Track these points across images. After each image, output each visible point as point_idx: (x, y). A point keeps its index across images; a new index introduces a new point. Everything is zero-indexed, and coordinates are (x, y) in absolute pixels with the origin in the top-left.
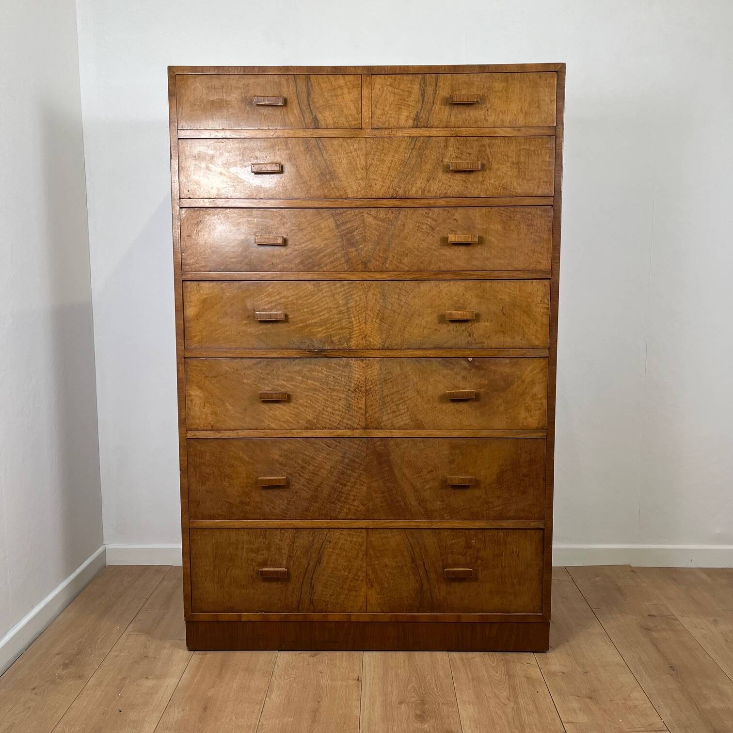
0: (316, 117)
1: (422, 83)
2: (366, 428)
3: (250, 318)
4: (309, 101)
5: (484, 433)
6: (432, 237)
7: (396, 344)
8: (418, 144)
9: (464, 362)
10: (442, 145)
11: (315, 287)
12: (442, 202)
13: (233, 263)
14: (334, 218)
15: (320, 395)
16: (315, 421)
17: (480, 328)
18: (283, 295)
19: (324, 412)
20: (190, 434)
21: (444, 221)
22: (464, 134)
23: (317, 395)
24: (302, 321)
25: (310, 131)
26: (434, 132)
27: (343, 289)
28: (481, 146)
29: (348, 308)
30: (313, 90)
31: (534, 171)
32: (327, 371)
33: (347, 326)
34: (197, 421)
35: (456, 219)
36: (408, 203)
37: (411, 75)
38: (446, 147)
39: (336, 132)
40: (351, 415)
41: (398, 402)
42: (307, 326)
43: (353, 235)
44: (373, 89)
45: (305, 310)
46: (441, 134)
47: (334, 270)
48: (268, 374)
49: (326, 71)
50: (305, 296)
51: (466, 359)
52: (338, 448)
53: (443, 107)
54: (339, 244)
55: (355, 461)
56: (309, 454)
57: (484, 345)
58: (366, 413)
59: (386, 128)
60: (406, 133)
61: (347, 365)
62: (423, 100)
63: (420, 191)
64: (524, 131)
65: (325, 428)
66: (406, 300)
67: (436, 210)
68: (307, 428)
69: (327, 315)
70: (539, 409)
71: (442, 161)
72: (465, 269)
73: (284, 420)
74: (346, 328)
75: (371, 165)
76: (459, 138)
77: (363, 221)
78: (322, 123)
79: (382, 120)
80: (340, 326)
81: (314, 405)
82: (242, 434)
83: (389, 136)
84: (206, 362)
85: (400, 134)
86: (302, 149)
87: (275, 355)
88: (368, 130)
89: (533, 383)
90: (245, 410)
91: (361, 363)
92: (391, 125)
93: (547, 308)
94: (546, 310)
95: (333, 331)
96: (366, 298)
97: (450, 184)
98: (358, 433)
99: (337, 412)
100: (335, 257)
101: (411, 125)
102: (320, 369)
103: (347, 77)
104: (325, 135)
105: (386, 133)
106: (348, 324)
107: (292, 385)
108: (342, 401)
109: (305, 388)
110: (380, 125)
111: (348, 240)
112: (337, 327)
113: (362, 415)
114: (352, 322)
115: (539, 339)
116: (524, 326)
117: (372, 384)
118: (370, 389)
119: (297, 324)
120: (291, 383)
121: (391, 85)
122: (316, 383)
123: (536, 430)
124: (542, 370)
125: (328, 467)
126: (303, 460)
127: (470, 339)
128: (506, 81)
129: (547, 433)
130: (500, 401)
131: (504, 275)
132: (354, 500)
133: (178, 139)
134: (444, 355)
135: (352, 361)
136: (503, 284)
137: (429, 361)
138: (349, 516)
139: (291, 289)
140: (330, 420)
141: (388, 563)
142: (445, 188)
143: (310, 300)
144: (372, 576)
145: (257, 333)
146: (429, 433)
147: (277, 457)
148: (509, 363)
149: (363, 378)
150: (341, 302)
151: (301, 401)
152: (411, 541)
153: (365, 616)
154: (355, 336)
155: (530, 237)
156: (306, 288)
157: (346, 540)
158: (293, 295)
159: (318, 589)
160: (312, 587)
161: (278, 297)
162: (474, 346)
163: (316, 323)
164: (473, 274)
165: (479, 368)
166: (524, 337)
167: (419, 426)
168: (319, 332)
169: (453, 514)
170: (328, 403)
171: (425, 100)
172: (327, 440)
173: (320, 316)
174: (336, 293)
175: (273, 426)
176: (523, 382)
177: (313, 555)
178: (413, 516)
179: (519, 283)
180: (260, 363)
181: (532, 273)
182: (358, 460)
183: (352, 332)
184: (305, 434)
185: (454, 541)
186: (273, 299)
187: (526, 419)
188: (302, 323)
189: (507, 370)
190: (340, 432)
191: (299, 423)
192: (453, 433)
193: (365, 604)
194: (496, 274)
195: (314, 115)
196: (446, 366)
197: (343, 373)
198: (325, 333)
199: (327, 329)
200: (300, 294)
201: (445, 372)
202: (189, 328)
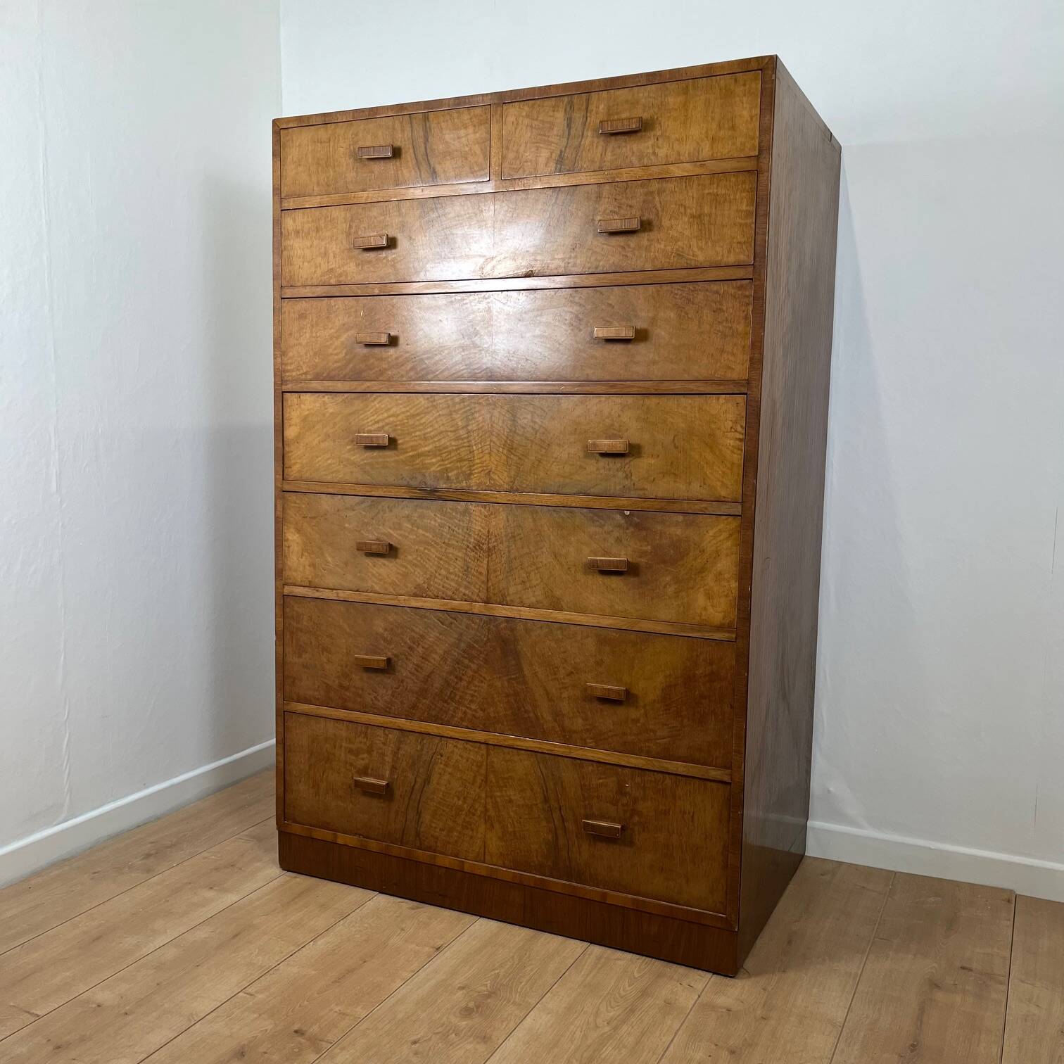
0: (434, 168)
1: (568, 109)
2: (487, 601)
3: (355, 442)
4: (426, 149)
7: (528, 485)
8: (562, 197)
9: (618, 517)
10: (593, 196)
11: (429, 401)
12: (592, 280)
13: (336, 369)
15: (432, 550)
16: (426, 586)
17: (641, 466)
18: (392, 412)
19: (437, 575)
20: (287, 590)
21: (595, 306)
22: (624, 178)
23: (429, 550)
24: (413, 448)
25: (427, 189)
26: (582, 179)
28: (647, 194)
29: (468, 432)
30: (431, 133)
31: (723, 227)
32: (441, 519)
33: (466, 457)
34: (295, 574)
35: (611, 305)
37: (554, 99)
38: (599, 198)
40: (469, 582)
41: (529, 569)
42: (419, 455)
43: (477, 330)
44: (505, 123)
45: (418, 433)
46: (592, 181)
48: (373, 518)
49: (447, 106)
50: (418, 415)
51: (620, 511)
52: (453, 625)
53: (596, 141)
55: (474, 647)
56: (418, 630)
57: (647, 493)
58: (488, 581)
60: (546, 182)
61: (466, 512)
62: (569, 134)
64: (710, 167)
65: (437, 597)
66: (542, 422)
67: (585, 291)
68: (415, 595)
69: (442, 442)
70: (724, 596)
71: (593, 219)
72: (622, 378)
74: (466, 460)
75: (500, 231)
76: (616, 184)
77: (489, 310)
78: (442, 177)
79: (516, 166)
80: (458, 457)
81: (425, 564)
82: (342, 595)
83: (524, 188)
84: (306, 498)
85: (538, 184)
87: (381, 493)
88: (498, 183)
89: (717, 554)
91: (483, 510)
92: (526, 174)
93: (740, 440)
94: (738, 443)
95: (450, 463)
96: (491, 418)
97: (603, 253)
98: (478, 607)
99: (452, 577)
101: (553, 170)
102: (432, 514)
103: (472, 111)
104: (445, 194)
105: (520, 185)
106: (468, 455)
108: (458, 562)
109: (414, 540)
110: (513, 172)
112: (455, 458)
113: (483, 582)
114: (473, 451)
115: (727, 488)
116: (705, 465)
117: (496, 540)
118: (494, 547)
119: (407, 452)
120: (398, 532)
121: (527, 116)
122: (427, 534)
123: (720, 628)
124: (731, 535)
125: (441, 652)
126: (412, 639)
127: (627, 483)
128: (685, 92)
129: (737, 634)
130: (668, 579)
131: (678, 387)
132: (471, 701)
133: (282, 210)
134: (591, 504)
135: (472, 507)
136: (676, 402)
137: (571, 512)
138: (464, 724)
139: (401, 404)
140: (443, 587)
141: (513, 798)
142: (596, 260)
143: (423, 420)
144: (492, 813)
145: (362, 463)
146: (569, 617)
147: (381, 630)
148: (683, 522)
149: (485, 532)
150: (460, 423)
151: (410, 558)
152: (544, 771)
153: (482, 868)
154: (476, 471)
155: (718, 329)
156: (418, 404)
157: (462, 757)
158: (403, 413)
159: (427, 817)
160: (419, 814)
161: (386, 415)
162: (633, 494)
163: (429, 452)
164: (633, 386)
165: (639, 527)
166: (705, 484)
167: (556, 605)
168: (433, 464)
169: (600, 741)
170: (441, 562)
171: (572, 132)
172: (440, 614)
173: (435, 442)
174: (454, 411)
175: (377, 588)
176: (703, 551)
177: (421, 770)
178: (545, 736)
179: (698, 400)
180: (363, 502)
181: (719, 385)
182: (477, 646)
183: (474, 465)
184: (415, 603)
185: (601, 781)
186: (381, 417)
187: (705, 609)
188: (413, 450)
189: (679, 532)
190: (456, 604)
191: (407, 587)
192: (601, 621)
193: (482, 850)
194: (666, 386)
195: (432, 166)
196: (593, 521)
197: (461, 523)
198: (440, 465)
199: (443, 460)
200: (412, 411)
201: (592, 529)
202: (289, 452)
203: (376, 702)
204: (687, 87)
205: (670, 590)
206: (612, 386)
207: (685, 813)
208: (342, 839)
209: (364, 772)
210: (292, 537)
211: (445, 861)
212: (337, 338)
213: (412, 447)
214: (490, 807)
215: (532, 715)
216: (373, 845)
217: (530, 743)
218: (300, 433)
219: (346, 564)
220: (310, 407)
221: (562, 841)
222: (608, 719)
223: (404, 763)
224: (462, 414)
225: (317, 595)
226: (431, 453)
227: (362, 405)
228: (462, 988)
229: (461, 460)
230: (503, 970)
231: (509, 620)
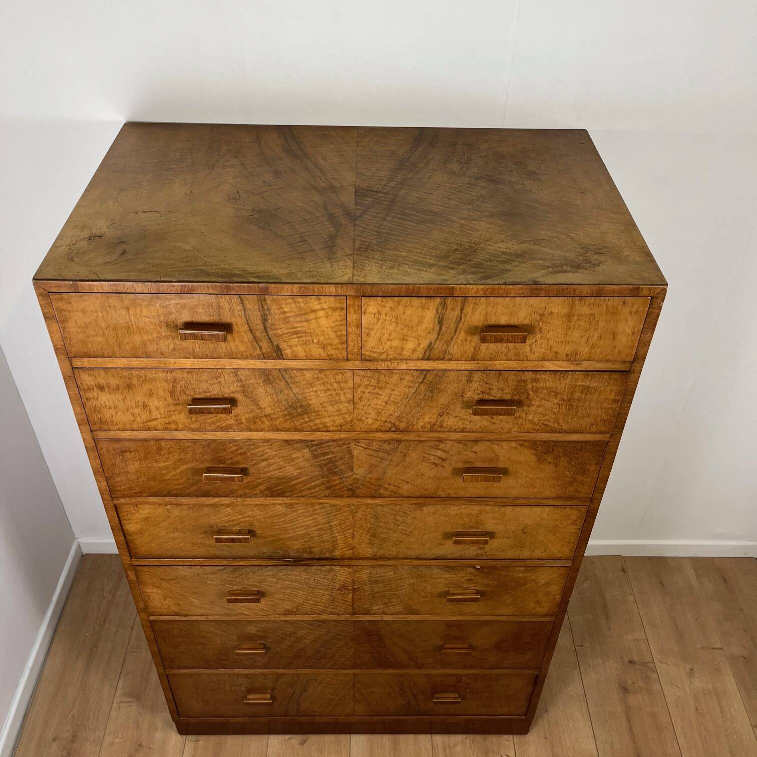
0: (278, 346)
1: (441, 307)
2: (354, 614)
3: (208, 533)
4: (265, 328)
5: (487, 618)
6: (441, 467)
7: (389, 555)
8: (430, 377)
9: (471, 570)
10: (464, 379)
11: (287, 509)
12: (458, 436)
13: (177, 489)
14: (309, 449)
15: (300, 592)
16: (295, 610)
17: (493, 544)
18: (247, 514)
19: (305, 604)
20: (152, 618)
21: (460, 453)
22: (498, 367)
23: (295, 592)
24: (272, 536)
25: (270, 362)
26: (453, 365)
27: (323, 510)
28: (520, 381)
29: (331, 526)
30: (270, 314)
31: (590, 409)
32: (306, 575)
33: (330, 540)
34: (159, 610)
35: (474, 452)
36: (412, 436)
37: (424, 298)
38: (469, 381)
39: (308, 363)
40: (336, 606)
41: (391, 597)
42: (280, 540)
43: (336, 465)
44: (365, 313)
45: (277, 527)
46: (463, 368)
47: (312, 495)
48: (237, 577)
49: (290, 292)
50: (276, 516)
51: (474, 567)
52: (321, 626)
53: (469, 338)
54: (317, 473)
55: (341, 634)
56: (289, 630)
57: (496, 556)
58: (353, 604)
59: (383, 360)
60: (412, 365)
61: (329, 571)
62: (440, 329)
63: (429, 426)
64: (586, 365)
65: (306, 614)
66: (404, 520)
67: (449, 443)
68: (286, 614)
69: (304, 531)
70: (550, 602)
71: (462, 396)
72: (481, 496)
73: (258, 609)
74: (328, 542)
75: (360, 399)
76: (489, 372)
77: (350, 452)
78: (288, 352)
79: (378, 351)
80: (321, 540)
81: (292, 599)
82: (211, 618)
83: (387, 368)
84: (160, 570)
85: (404, 366)
86: (260, 381)
87: (243, 564)
88: (357, 362)
89: (548, 584)
90: (213, 602)
91: (346, 569)
92: (390, 357)
93: (579, 529)
94: (576, 530)
95: (312, 544)
96: (353, 518)
97: (471, 420)
98: (343, 618)
99: (319, 604)
100: (313, 484)
101: (421, 356)
102: (298, 574)
103: (323, 299)
104: (292, 367)
105: (383, 365)
106: (330, 538)
107: (265, 585)
108: (324, 596)
109: (281, 587)
110: (375, 355)
111: (329, 470)
112: (318, 541)
113: (349, 605)
114: (336, 537)
115: (563, 553)
116: (547, 542)
117: (360, 584)
118: (359, 587)
119: (267, 538)
122: (294, 584)
123: (545, 615)
124: (561, 575)
125: (311, 638)
126: (284, 634)
127: (480, 552)
129: (555, 618)
130: (508, 596)
131: (531, 501)
132: (340, 658)
133: (73, 368)
134: (447, 564)
135: (336, 568)
136: (528, 510)
137: (429, 568)
138: (335, 667)
140: (311, 609)
141: (375, 691)
142: (464, 423)
143: (282, 520)
144: (359, 698)
146: (423, 617)
147: (253, 632)
148: (524, 570)
149: (349, 580)
150: (322, 521)
151: (278, 596)
153: (352, 719)
154: (340, 548)
156: (276, 510)
157: (332, 680)
158: (259, 515)
159: (305, 705)
160: (299, 704)
161: (240, 517)
162: (484, 558)
164: (491, 501)
165: (488, 574)
166: (545, 551)
167: (413, 613)
168: (295, 544)
169: (446, 666)
170: (308, 597)
171: (443, 329)
172: (309, 622)
173: (296, 532)
174: (315, 514)
175: (246, 613)
176: (537, 583)
177: (298, 687)
178: (402, 667)
180: (225, 569)
181: (567, 501)
182: (344, 634)
183: (337, 545)
184: (284, 618)
185: (444, 679)
186: (234, 518)
187: (535, 608)
189: (520, 575)
190: (324, 617)
191: (275, 611)
192: (451, 618)
193: (351, 712)
194: (521, 501)
196: (449, 572)
197: (326, 577)
198: (304, 545)
199: (305, 542)
200: (269, 515)
201: (447, 575)
202: (132, 540)
203: (254, 664)
207: (503, 685)
210: (151, 590)
211: (322, 719)
212: (175, 469)
214: (357, 696)
215: (392, 660)
216: (261, 719)
217: (390, 671)
220: (149, 511)
221: (413, 704)
223: (283, 686)
224: (324, 515)
225: (186, 619)
226: (292, 538)
227: (212, 510)
229: (324, 542)
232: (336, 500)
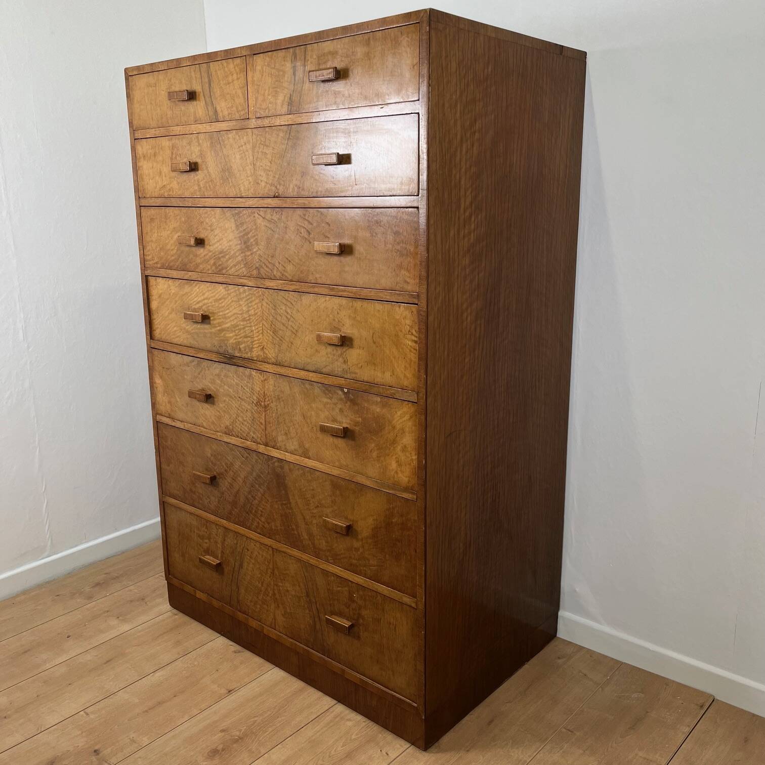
0: (216, 108)
1: (293, 59)
2: (266, 445)
4: (210, 92)
7: (285, 361)
8: (293, 133)
9: (340, 393)
11: (226, 291)
12: (315, 202)
13: (172, 261)
14: (234, 219)
15: (234, 402)
16: (231, 427)
17: (353, 354)
19: (237, 421)
20: (158, 418)
23: (231, 402)
25: (213, 125)
29: (249, 316)
30: (212, 79)
32: (237, 380)
33: (249, 335)
36: (288, 203)
37: (284, 50)
39: (231, 123)
40: (255, 429)
41: (289, 425)
42: (223, 330)
44: (255, 71)
45: (220, 314)
47: (237, 274)
49: (220, 57)
50: (220, 299)
51: (342, 389)
52: (248, 459)
54: (239, 247)
56: (229, 458)
57: (357, 376)
58: (266, 430)
59: (266, 117)
60: (283, 120)
61: (250, 376)
63: (296, 189)
65: (238, 437)
66: (292, 313)
67: (311, 211)
68: (226, 433)
69: (235, 321)
70: (409, 466)
74: (249, 337)
75: (257, 159)
77: (255, 223)
78: (221, 115)
79: (263, 107)
80: (245, 334)
81: (230, 411)
82: (187, 426)
83: (269, 125)
84: (163, 355)
85: (278, 122)
86: (208, 144)
88: (254, 119)
91: (260, 376)
92: (270, 113)
93: (416, 342)
95: (240, 338)
96: (262, 307)
98: (260, 449)
99: (246, 423)
100: (237, 260)
101: (286, 111)
102: (232, 375)
103: (235, 61)
104: (223, 129)
105: (267, 122)
106: (250, 333)
108: (248, 413)
112: (243, 335)
113: (263, 430)
114: (253, 331)
115: (408, 379)
116: (393, 360)
117: (269, 400)
118: (268, 405)
119: (216, 327)
120: (214, 386)
121: (268, 65)
122: (230, 390)
123: (406, 489)
124: (411, 417)
125: (243, 477)
126: (226, 464)
127: (345, 366)
128: (368, 43)
129: (417, 496)
130: (373, 445)
131: (372, 294)
132: (261, 515)
133: (135, 139)
134: (323, 381)
135: (254, 373)
136: (373, 306)
137: (312, 385)
138: (259, 531)
139: (211, 290)
140: (241, 430)
141: (289, 589)
143: (223, 304)
144: (277, 596)
145: (192, 332)
146: (314, 464)
147: (209, 455)
148: (380, 402)
149: (262, 392)
150: (244, 309)
151: (221, 405)
152: (306, 574)
153: (273, 634)
154: (255, 346)
155: (397, 248)
156: (220, 292)
157: (259, 553)
158: (212, 297)
159: (242, 591)
160: (238, 587)
161: (202, 298)
162: (348, 376)
163: (228, 328)
164: (344, 291)
165: (353, 402)
166: (393, 374)
167: (306, 455)
168: (231, 337)
169: (336, 559)
170: (239, 411)
171: (296, 79)
172: (240, 449)
173: (231, 321)
174: (241, 299)
175: (205, 424)
176: (394, 428)
177: (237, 558)
179: (387, 306)
180: (193, 361)
182: (262, 476)
183: (253, 342)
184: (226, 439)
185: (339, 589)
186: (200, 299)
187: (397, 473)
188: (219, 326)
189: (378, 410)
190: (249, 443)
191: (221, 427)
193: (274, 621)
194: (365, 293)
195: (215, 106)
196: (325, 394)
197: (248, 384)
198: (235, 339)
199: (236, 335)
200: (216, 297)
201: (325, 400)
202: (153, 319)
203: (210, 505)
204: (369, 39)
205: (375, 454)
206: (332, 289)
207: (390, 624)
208: (199, 595)
209: (207, 552)
210: (158, 381)
211: (254, 624)
212: (172, 237)
213: (218, 323)
214: (276, 592)
215: (296, 532)
216: (215, 603)
217: (295, 553)
218: (158, 306)
219: (187, 404)
221: (318, 627)
222: (342, 545)
223: (228, 552)
224: (245, 301)
225: (173, 424)
226: (229, 329)
227: (188, 289)
228: (223, 731)
229: (246, 337)
230: (261, 718)
231: (280, 460)
232: (250, 281)
